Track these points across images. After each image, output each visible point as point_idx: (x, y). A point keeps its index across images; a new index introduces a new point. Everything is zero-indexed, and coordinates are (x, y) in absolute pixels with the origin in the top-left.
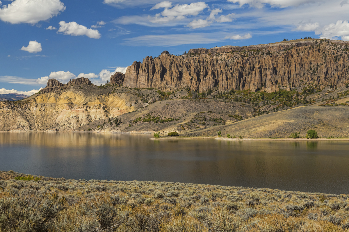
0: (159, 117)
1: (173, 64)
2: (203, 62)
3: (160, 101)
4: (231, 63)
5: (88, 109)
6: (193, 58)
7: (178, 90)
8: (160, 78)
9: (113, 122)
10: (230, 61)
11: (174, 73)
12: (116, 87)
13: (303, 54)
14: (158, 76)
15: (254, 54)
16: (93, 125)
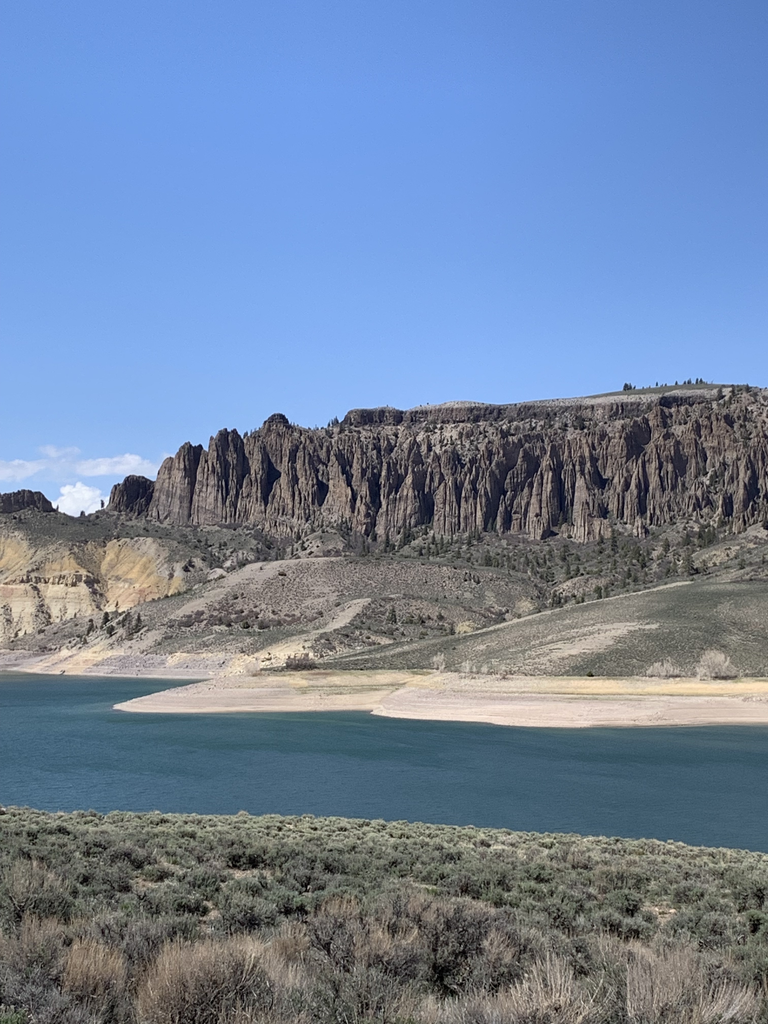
0: (257, 610)
1: (300, 454)
2: (390, 449)
3: (259, 564)
4: (471, 453)
5: (41, 586)
6: (359, 438)
7: (313, 531)
8: (259, 495)
9: (118, 623)
10: (467, 446)
11: (302, 480)
12: (127, 521)
13: (682, 427)
14: (254, 490)
15: (539, 428)
16: (55, 634)
